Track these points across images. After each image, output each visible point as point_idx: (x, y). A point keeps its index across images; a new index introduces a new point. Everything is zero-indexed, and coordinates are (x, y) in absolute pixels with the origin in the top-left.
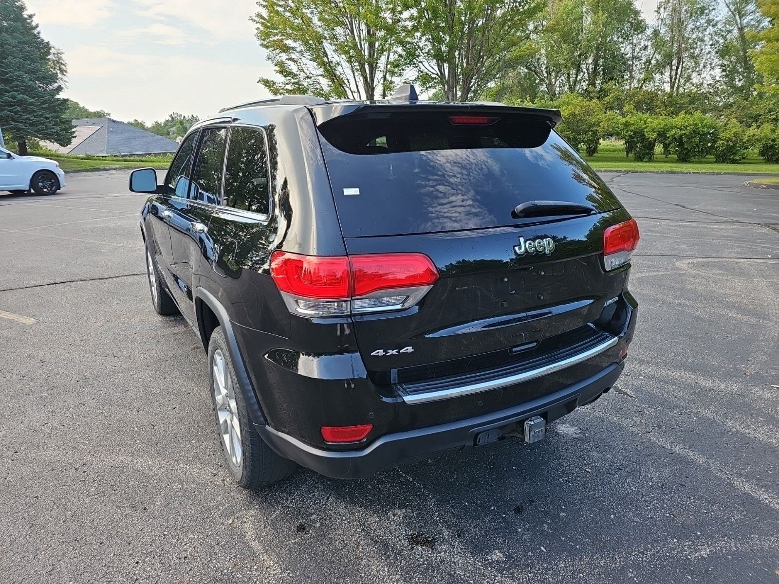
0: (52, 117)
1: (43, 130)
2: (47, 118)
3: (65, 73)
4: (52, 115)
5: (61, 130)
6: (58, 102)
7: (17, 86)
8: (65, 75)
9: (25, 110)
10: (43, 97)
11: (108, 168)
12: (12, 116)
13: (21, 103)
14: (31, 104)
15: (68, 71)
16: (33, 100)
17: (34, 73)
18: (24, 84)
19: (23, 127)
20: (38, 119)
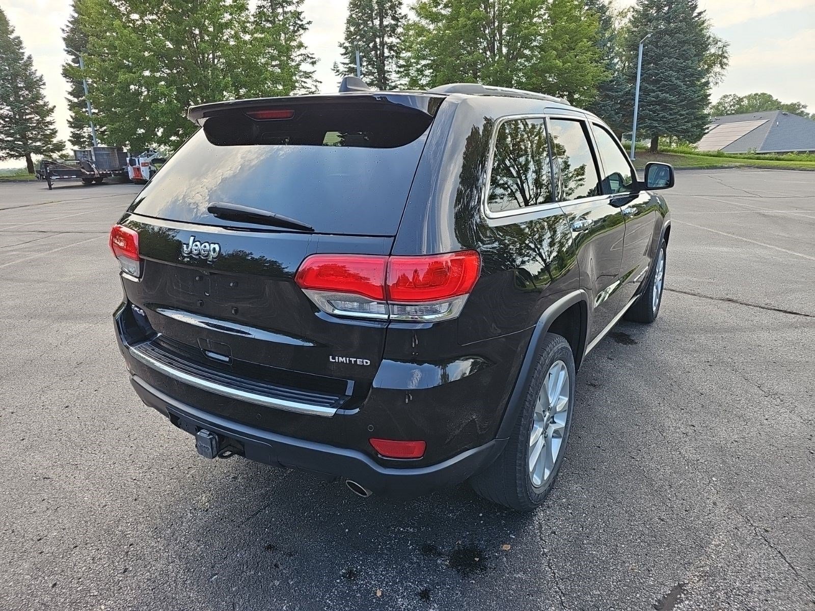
0: (687, 114)
1: (674, 127)
2: (681, 115)
3: (724, 67)
4: (687, 111)
5: (693, 127)
6: (698, 98)
7: (664, 86)
8: (724, 69)
9: (664, 109)
10: (684, 94)
11: (726, 166)
12: (650, 115)
13: (660, 102)
14: (671, 102)
15: (730, 64)
16: (674, 98)
17: (683, 70)
18: (670, 83)
19: (657, 125)
20: (672, 117)
